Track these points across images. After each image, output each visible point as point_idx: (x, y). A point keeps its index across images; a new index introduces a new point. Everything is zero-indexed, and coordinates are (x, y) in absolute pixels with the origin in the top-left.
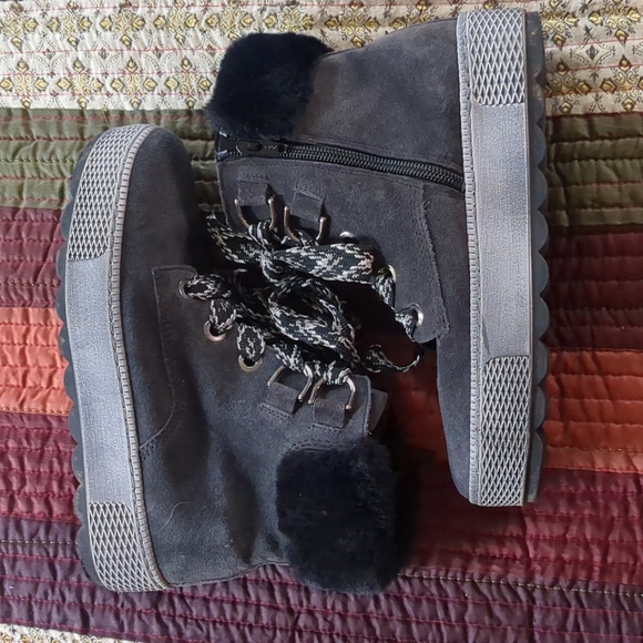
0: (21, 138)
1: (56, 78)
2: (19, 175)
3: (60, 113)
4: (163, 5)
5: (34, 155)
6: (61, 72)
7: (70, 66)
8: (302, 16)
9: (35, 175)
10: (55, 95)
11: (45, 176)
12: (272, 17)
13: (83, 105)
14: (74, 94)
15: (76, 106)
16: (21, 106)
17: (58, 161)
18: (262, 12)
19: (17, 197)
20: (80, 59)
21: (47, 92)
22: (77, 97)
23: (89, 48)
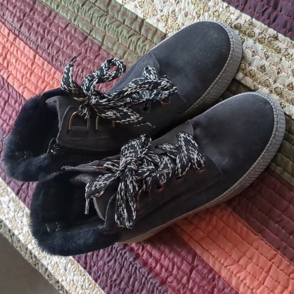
0: (136, 32)
1: (162, 13)
2: (127, 46)
3: (157, 30)
4: (221, 6)
5: (137, 42)
6: (165, 12)
7: (170, 12)
8: (276, 46)
9: (134, 50)
10: (158, 21)
11: (137, 53)
12: (263, 39)
13: (167, 32)
14: (166, 25)
15: (164, 31)
16: (143, 18)
17: (145, 50)
18: (259, 34)
19: (122, 55)
20: (176, 11)
21: (156, 18)
22: (167, 27)
23: (182, 8)
